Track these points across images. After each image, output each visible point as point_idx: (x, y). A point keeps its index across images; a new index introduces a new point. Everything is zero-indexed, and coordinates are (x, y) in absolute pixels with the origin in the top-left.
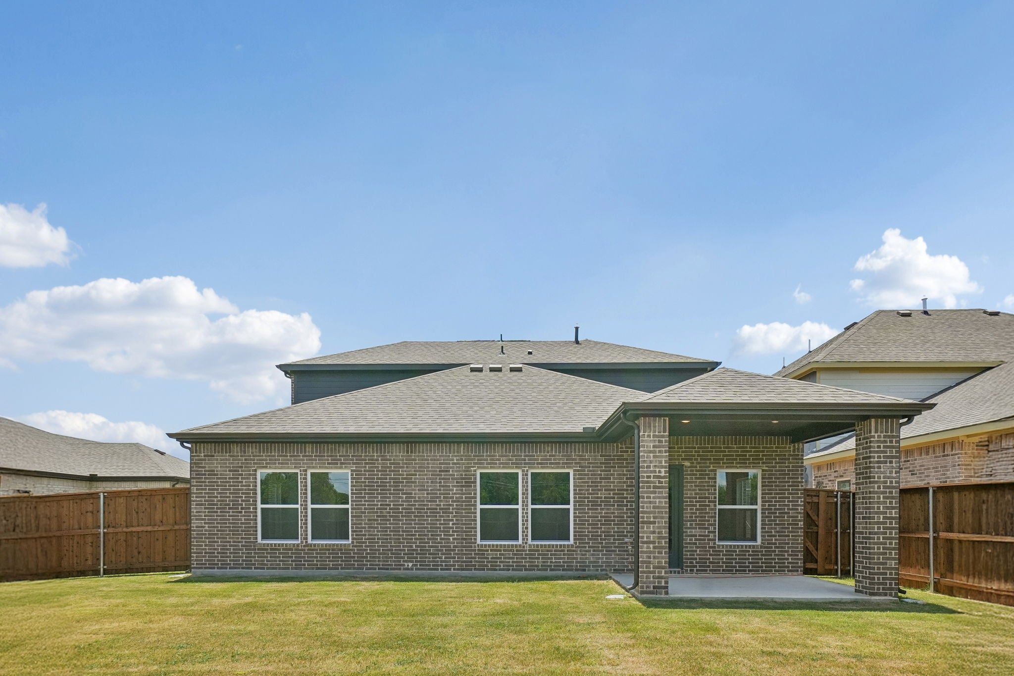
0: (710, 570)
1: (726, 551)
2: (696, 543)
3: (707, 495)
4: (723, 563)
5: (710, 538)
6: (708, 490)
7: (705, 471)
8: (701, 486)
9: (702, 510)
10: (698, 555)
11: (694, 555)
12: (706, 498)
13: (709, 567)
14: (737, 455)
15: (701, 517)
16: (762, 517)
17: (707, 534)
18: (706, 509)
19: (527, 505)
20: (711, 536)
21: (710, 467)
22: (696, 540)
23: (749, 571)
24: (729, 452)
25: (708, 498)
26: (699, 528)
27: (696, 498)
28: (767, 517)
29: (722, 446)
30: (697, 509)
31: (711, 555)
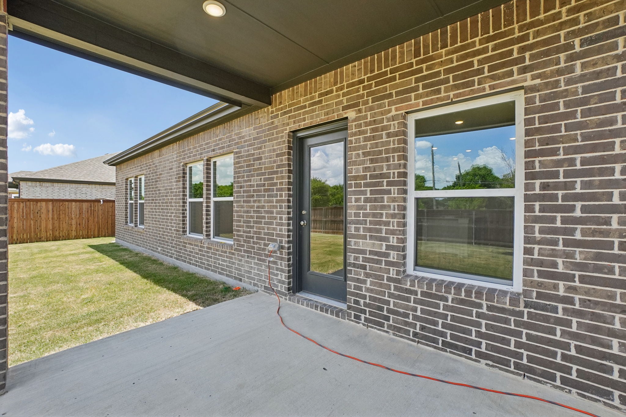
0: (389, 327)
1: (423, 294)
2: (364, 267)
3: (385, 171)
4: (415, 318)
5: (391, 259)
6: (387, 159)
7: (382, 121)
8: (374, 153)
9: (376, 200)
10: (368, 290)
11: (360, 289)
12: (382, 176)
13: (387, 319)
14: (447, 71)
15: (374, 215)
16: (526, 220)
17: (384, 250)
18: (382, 200)
19: (209, 198)
20: (393, 256)
21: (390, 111)
22: (364, 259)
23: (480, 355)
24: (428, 68)
25: (387, 176)
26: (371, 237)
27: (365, 177)
28: (537, 220)
29: (414, 61)
30: (367, 200)
31: (391, 295)
